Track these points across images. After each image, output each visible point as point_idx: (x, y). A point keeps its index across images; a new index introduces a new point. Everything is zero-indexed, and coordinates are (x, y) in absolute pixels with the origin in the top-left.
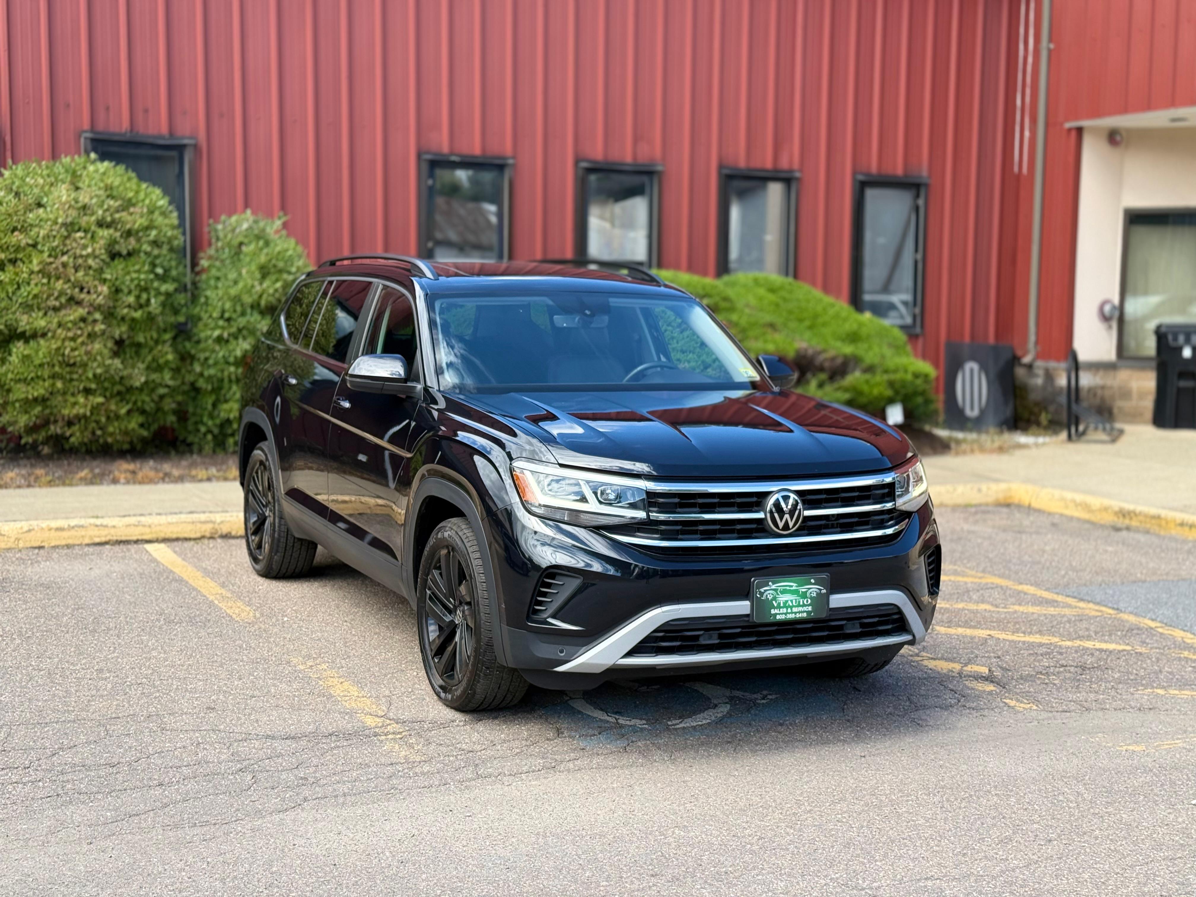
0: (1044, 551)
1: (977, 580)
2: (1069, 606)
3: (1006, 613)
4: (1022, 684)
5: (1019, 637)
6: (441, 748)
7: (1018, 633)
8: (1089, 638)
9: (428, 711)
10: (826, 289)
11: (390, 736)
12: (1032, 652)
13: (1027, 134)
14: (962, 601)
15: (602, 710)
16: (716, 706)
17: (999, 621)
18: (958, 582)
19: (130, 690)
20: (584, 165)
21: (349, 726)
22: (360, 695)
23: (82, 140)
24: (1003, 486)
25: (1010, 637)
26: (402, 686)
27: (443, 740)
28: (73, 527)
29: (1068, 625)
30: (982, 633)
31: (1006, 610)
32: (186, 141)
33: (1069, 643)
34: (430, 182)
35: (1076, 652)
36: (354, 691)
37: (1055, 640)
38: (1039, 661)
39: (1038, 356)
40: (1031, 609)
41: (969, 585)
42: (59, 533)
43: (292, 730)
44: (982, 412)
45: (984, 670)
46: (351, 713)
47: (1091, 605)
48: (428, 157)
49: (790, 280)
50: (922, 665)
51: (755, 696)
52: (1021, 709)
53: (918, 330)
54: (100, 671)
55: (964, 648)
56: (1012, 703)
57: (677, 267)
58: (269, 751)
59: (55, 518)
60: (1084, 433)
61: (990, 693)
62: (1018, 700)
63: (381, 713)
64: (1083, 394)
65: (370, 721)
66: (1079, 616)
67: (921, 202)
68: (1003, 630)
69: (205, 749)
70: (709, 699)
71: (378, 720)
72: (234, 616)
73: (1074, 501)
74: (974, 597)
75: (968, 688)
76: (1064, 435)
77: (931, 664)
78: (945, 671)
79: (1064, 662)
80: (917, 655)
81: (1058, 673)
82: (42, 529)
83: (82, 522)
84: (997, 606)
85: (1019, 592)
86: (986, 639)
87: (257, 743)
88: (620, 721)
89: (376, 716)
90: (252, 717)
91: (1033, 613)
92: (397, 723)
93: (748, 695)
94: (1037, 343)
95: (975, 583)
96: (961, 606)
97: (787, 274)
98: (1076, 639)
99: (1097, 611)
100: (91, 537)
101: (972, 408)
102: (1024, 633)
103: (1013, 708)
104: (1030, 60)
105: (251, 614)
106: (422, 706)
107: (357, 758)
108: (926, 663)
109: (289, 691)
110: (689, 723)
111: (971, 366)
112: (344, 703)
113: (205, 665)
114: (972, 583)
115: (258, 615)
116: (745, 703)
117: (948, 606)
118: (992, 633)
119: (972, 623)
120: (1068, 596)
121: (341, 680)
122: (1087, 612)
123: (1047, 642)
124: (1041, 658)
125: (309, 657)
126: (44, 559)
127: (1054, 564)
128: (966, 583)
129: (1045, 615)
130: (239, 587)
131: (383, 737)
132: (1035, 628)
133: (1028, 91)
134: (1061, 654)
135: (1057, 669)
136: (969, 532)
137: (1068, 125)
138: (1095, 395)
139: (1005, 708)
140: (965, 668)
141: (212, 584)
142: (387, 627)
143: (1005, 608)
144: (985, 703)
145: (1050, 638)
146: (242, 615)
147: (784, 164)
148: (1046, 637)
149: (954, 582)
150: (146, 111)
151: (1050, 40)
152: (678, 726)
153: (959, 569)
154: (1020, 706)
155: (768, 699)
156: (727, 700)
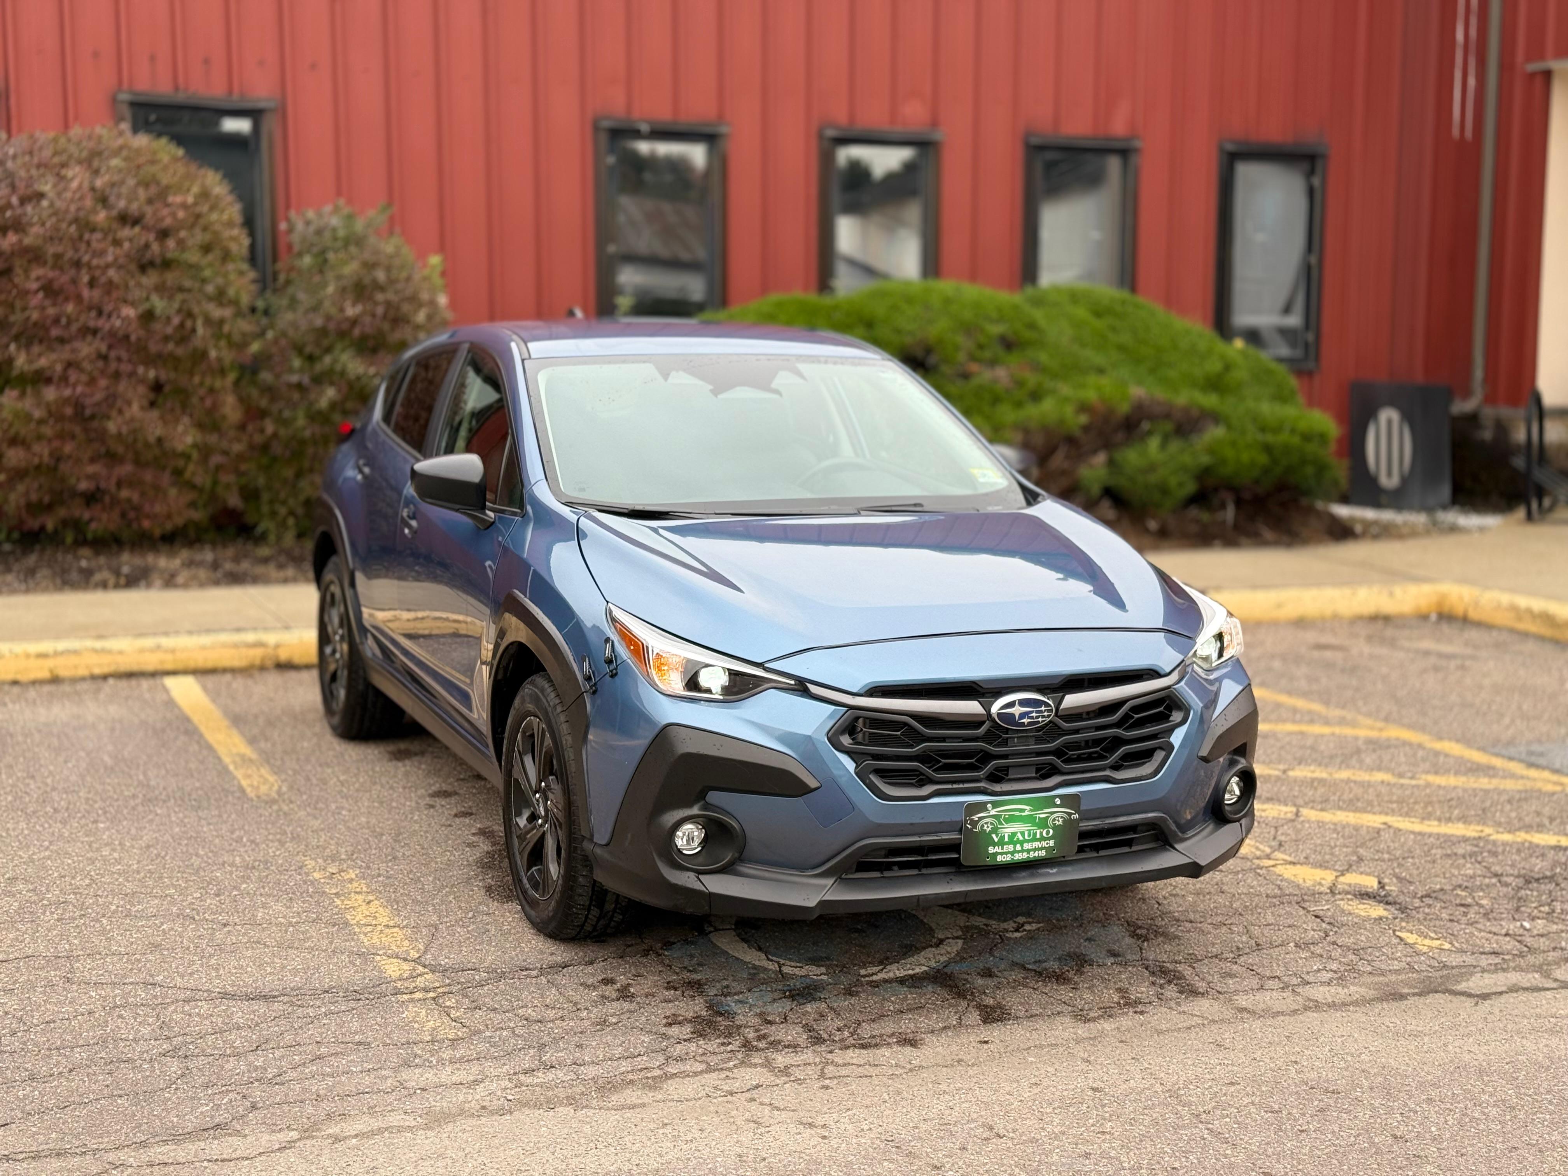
0: (1480, 687)
1: (1374, 734)
2: (1513, 776)
3: (1413, 786)
4: (1429, 906)
5: (1432, 827)
6: (492, 1015)
7: (1429, 819)
8: (1540, 828)
9: (488, 951)
11: (418, 995)
12: (1449, 852)
13: (1472, 82)
14: (1348, 767)
15: (760, 949)
16: (941, 942)
17: (1401, 801)
18: (1346, 736)
19: (44, 913)
20: (830, 133)
21: (359, 976)
22: (392, 923)
23: (117, 103)
24: (1426, 588)
25: (1418, 827)
26: (460, 908)
28: (61, 653)
29: (1508, 807)
30: (1374, 820)
31: (1414, 782)
33: (1507, 837)
35: (1519, 851)
36: (384, 916)
37: (1488, 830)
38: (1458, 867)
39: (1488, 400)
40: (1450, 781)
41: (1361, 741)
42: (40, 662)
43: (269, 983)
44: (1405, 481)
45: (1371, 883)
46: (366, 956)
47: (1546, 774)
48: (607, 125)
49: (1126, 293)
50: (1275, 873)
51: (1005, 925)
52: (1425, 949)
53: (1311, 364)
55: (1343, 845)
56: (1411, 938)
58: (220, 1020)
59: (39, 640)
60: (1550, 509)
61: (1378, 920)
62: (1421, 934)
63: (414, 955)
64: (1549, 454)
65: (393, 969)
66: (1526, 791)
67: (1317, 180)
68: (1407, 815)
69: (120, 1016)
70: (932, 929)
71: (406, 966)
72: (249, 790)
73: (1529, 611)
74: (1368, 760)
75: (1343, 912)
76: (1521, 512)
77: (1289, 872)
78: (1309, 883)
79: (1498, 869)
80: (1268, 857)
81: (1488, 886)
82: (17, 656)
83: (76, 645)
84: (1400, 776)
85: (1437, 754)
86: (1378, 831)
87: (205, 1007)
88: (785, 970)
89: (406, 960)
90: (213, 961)
91: (1455, 788)
92: (433, 972)
93: (994, 925)
94: (1485, 380)
95: (1371, 739)
96: (1344, 774)
97: (1121, 285)
98: (1519, 829)
99: (1556, 783)
100: (88, 668)
101: (1389, 474)
102: (1439, 820)
103: (1411, 946)
105: (275, 787)
106: (481, 944)
107: (356, 1033)
108: (1279, 870)
109: (284, 917)
110: (896, 971)
111: (1389, 416)
112: (362, 936)
113: (172, 872)
114: (1365, 738)
115: (284, 789)
116: (987, 937)
117: (1324, 775)
118: (1389, 819)
119: (1360, 804)
120: (1511, 759)
121: (370, 897)
122: (1539, 785)
123: (1474, 834)
124: (1462, 861)
125: (334, 858)
127: (1494, 708)
128: (1356, 738)
129: (1474, 790)
130: (274, 744)
131: (406, 997)
132: (1456, 812)
134: (1494, 854)
135: (1487, 881)
136: (1371, 657)
137: (1531, 67)
139: (1400, 947)
140: (1341, 879)
141: (238, 740)
143: (1412, 778)
144: (1367, 938)
145: (1479, 828)
146: (262, 789)
147: (1119, 128)
148: (1472, 827)
149: (1338, 737)
152: (875, 978)
153: (1350, 715)
154: (1423, 944)
155: (1025, 930)
156: (960, 933)
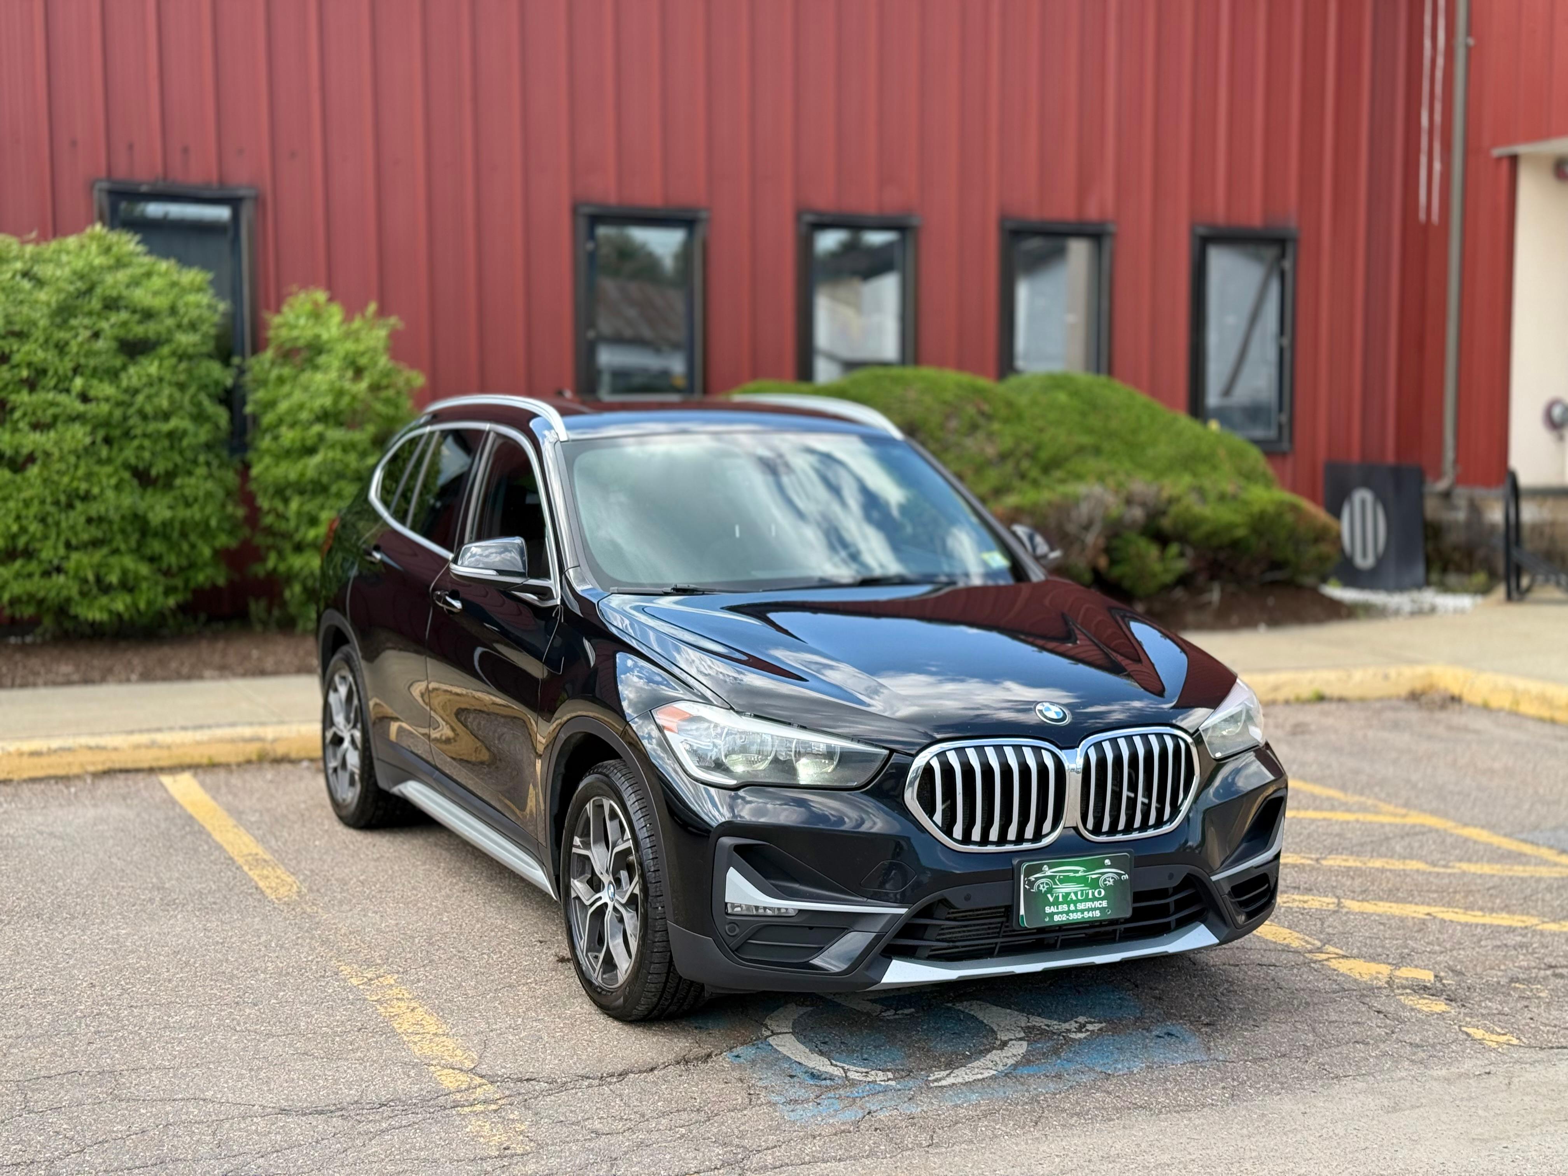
1: (1398, 820)
2: (1544, 862)
3: (1450, 875)
4: (1490, 1000)
5: (1476, 918)
6: (558, 1128)
7: (1473, 910)
9: (544, 1060)
10: (1154, 391)
11: (479, 1108)
12: (1499, 943)
13: (1437, 166)
14: (1380, 856)
15: (821, 1053)
16: (1004, 1044)
17: (1441, 891)
18: (1370, 823)
19: (79, 1026)
20: (809, 218)
21: (415, 1088)
22: (440, 1031)
23: (96, 194)
24: (1420, 670)
25: (1462, 918)
26: (508, 1014)
27: (564, 1114)
28: (55, 751)
29: (1548, 896)
30: (1418, 911)
31: (1448, 871)
32: (242, 192)
33: (1553, 927)
34: (590, 246)
36: (431, 1024)
37: (1532, 921)
38: (1512, 959)
39: (1459, 480)
40: (1486, 869)
41: (1387, 829)
42: (36, 760)
43: (322, 1097)
45: (1427, 976)
46: (420, 1066)
48: (587, 210)
49: (1103, 379)
50: (1329, 967)
51: (1066, 1026)
52: (1494, 1045)
53: (1285, 445)
54: (42, 991)
55: (1392, 938)
56: (1478, 1034)
57: (941, 363)
58: (279, 1137)
59: (31, 738)
60: (1529, 589)
61: (1441, 1015)
62: (1487, 1029)
63: (468, 1065)
64: (1526, 533)
65: (450, 1081)
67: (1287, 265)
68: (1450, 905)
69: (175, 1135)
70: (993, 1031)
71: (462, 1077)
72: (268, 892)
74: (1398, 848)
75: (1404, 1007)
76: (1500, 591)
77: (1343, 966)
78: (1366, 978)
79: (1550, 960)
80: (1320, 950)
81: (1544, 978)
82: (9, 754)
83: (69, 742)
84: (1434, 864)
85: (1466, 840)
86: (1424, 923)
87: (262, 1124)
88: (851, 1075)
89: (461, 1070)
90: (262, 1075)
91: (1493, 876)
92: (491, 1082)
93: (1055, 1025)
94: (1456, 461)
95: (1396, 826)
96: (1378, 863)
97: (1098, 371)
100: (82, 765)
101: (1364, 555)
102: (1482, 909)
103: (1481, 1042)
104: (1440, 61)
105: (295, 889)
106: (536, 1052)
107: (421, 1149)
108: (1334, 964)
109: (328, 1026)
110: (962, 1075)
111: (1362, 496)
112: (411, 1046)
113: (205, 980)
114: (1391, 824)
115: (304, 890)
116: (1050, 1039)
117: (1359, 864)
118: (1432, 910)
119: (1400, 894)
120: (1539, 844)
121: (413, 1004)
123: (1520, 924)
124: (1513, 952)
125: (369, 963)
126: (9, 799)
127: (1510, 792)
128: (1382, 826)
129: (1511, 878)
130: (285, 843)
131: (467, 1110)
132: (1498, 901)
133: (1438, 107)
134: (1544, 945)
135: (1542, 973)
136: (1377, 741)
137: (1497, 152)
138: (1541, 534)
139: (1468, 1043)
140: (1398, 973)
141: (247, 839)
142: (499, 908)
143: (1445, 866)
144: (1434, 1034)
145: (1525, 918)
146: (282, 890)
147: (1092, 213)
148: (1517, 917)
149: (1363, 823)
150: (186, 150)
151: (1469, 32)
152: (944, 1083)
153: (1370, 802)
154: (1491, 1040)
155: (1087, 1030)
156: (1022, 1035)
